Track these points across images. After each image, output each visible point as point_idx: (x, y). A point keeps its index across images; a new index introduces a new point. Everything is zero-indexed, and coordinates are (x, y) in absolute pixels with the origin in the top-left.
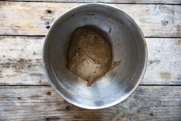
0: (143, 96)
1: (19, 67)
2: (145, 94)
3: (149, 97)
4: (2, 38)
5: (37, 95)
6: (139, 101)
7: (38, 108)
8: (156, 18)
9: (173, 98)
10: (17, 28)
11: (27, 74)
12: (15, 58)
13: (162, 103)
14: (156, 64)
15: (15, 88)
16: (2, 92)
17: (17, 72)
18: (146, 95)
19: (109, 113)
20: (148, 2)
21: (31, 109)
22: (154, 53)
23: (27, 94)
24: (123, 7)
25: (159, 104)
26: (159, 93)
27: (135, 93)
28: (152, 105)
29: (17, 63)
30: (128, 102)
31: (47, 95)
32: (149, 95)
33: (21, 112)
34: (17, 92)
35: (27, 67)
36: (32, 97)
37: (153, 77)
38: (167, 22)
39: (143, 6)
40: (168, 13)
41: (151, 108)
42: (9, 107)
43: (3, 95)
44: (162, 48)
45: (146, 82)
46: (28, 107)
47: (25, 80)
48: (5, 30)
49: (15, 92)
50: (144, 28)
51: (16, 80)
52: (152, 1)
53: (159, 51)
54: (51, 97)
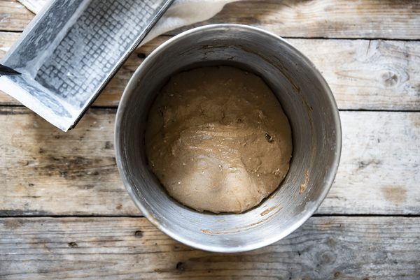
0: (346, 239)
1: (73, 174)
2: (351, 236)
3: (359, 241)
5: (111, 237)
6: (337, 252)
7: (113, 267)
8: (372, 70)
9: (413, 243)
11: (92, 190)
12: (65, 155)
13: (389, 254)
14: (372, 169)
15: (63, 222)
16: (36, 231)
17: (68, 187)
18: (354, 237)
19: (270, 277)
20: (353, 35)
21: (98, 269)
22: (368, 145)
23: (91, 235)
25: (383, 257)
26: (382, 233)
27: (329, 232)
28: (366, 260)
29: (69, 166)
30: (313, 254)
31: (133, 238)
32: (359, 237)
33: (76, 274)
34: (68, 231)
35: (92, 175)
36: (102, 242)
37: (367, 196)
38: (395, 77)
39: (343, 44)
40: (397, 58)
41: (364, 266)
42: (48, 263)
43: (39, 236)
44: (386, 134)
45: (352, 209)
46: (91, 265)
47: (87, 204)
49: (63, 230)
50: (344, 91)
51: (67, 203)
52: (362, 33)
53: (379, 141)
54: (143, 241)
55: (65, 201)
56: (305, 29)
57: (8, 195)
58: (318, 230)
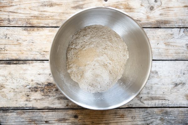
0: (169, 118)
1: (47, 91)
2: (171, 117)
3: (175, 119)
4: (31, 63)
5: (64, 118)
6: (165, 124)
8: (181, 42)
10: (45, 53)
11: (55, 97)
12: (43, 82)
14: (181, 87)
15: (42, 112)
16: (30, 116)
17: (45, 96)
18: (173, 117)
20: (172, 26)
22: (179, 76)
23: (55, 117)
24: (148, 31)
26: (185, 115)
27: (161, 115)
29: (44, 87)
31: (74, 119)
32: (175, 117)
34: (45, 116)
35: (55, 91)
36: (60, 120)
37: (179, 99)
39: (168, 30)
43: (31, 118)
44: (187, 71)
45: (172, 104)
48: (33, 55)
49: (42, 115)
50: (168, 52)
51: (44, 104)
52: (177, 25)
53: (184, 74)
54: (78, 120)
55: (43, 102)
56: (151, 24)
57: (18, 100)
58: (156, 114)
